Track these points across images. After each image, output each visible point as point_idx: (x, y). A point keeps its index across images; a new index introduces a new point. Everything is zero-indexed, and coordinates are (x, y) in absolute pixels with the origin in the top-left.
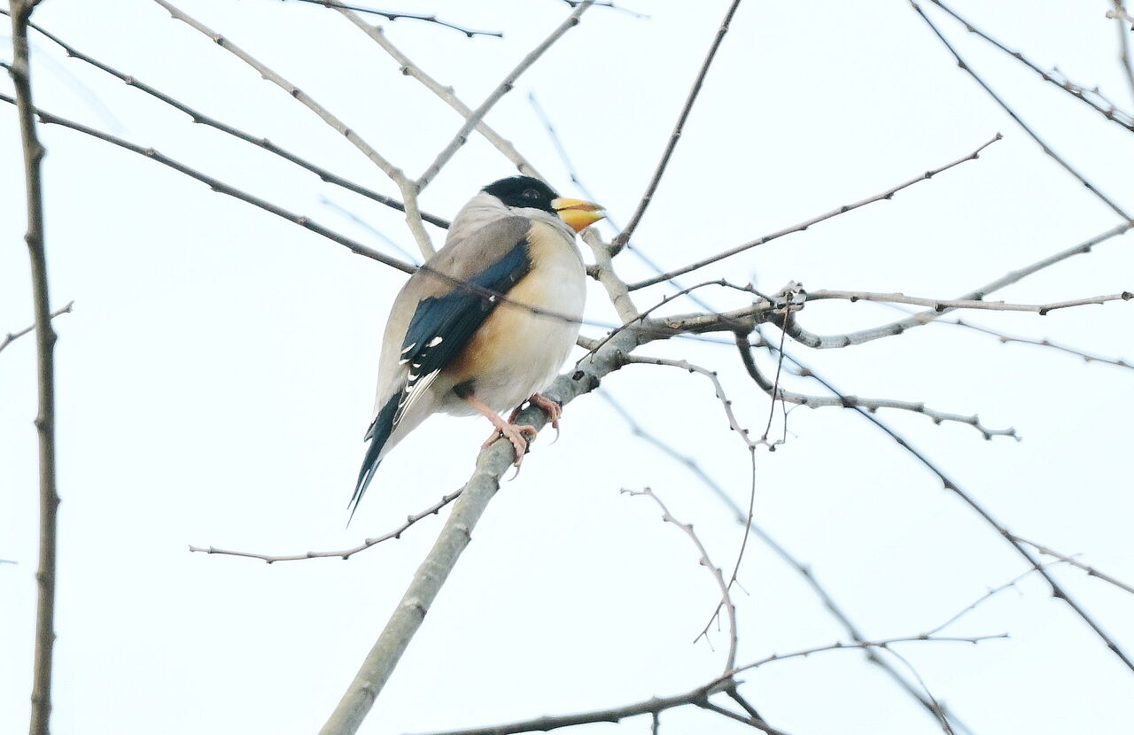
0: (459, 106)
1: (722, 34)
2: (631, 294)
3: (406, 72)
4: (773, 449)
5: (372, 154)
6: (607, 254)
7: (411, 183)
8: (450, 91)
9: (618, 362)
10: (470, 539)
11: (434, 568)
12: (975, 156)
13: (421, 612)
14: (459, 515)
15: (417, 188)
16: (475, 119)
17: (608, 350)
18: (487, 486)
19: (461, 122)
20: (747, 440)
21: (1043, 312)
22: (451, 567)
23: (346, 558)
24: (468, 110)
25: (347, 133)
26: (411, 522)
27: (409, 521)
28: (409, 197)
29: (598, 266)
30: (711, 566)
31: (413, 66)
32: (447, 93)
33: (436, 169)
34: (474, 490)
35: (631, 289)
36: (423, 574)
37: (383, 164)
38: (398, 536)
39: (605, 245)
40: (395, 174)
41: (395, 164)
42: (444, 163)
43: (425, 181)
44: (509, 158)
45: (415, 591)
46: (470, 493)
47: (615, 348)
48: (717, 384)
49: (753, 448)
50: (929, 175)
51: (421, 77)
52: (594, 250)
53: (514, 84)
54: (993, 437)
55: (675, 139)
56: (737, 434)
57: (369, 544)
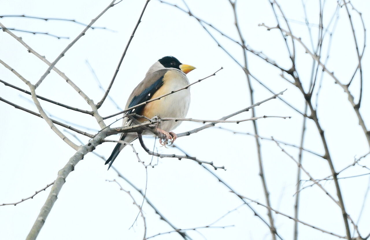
0: (47, 62)
1: (132, 37)
2: (104, 120)
3: (29, 52)
4: (153, 167)
5: (20, 77)
6: (96, 108)
7: (33, 85)
8: (44, 57)
9: (101, 142)
10: (57, 198)
11: (47, 208)
12: (214, 75)
13: (43, 222)
14: (54, 190)
15: (35, 87)
16: (52, 66)
17: (98, 138)
18: (62, 181)
19: (48, 67)
20: (144, 165)
21: (238, 123)
22: (52, 207)
23: (15, 205)
24: (50, 63)
25: (12, 70)
26: (37, 193)
27: (36, 193)
28: (33, 90)
29: (93, 112)
30: (137, 205)
31: (32, 49)
32: (43, 58)
33: (41, 81)
34: (58, 183)
35: (104, 119)
36: (43, 209)
37: (24, 80)
38: (32, 198)
39: (95, 105)
40: (28, 83)
41: (28, 80)
42: (43, 79)
43: (37, 85)
44: (64, 78)
45: (41, 215)
46: (57, 183)
47: (100, 137)
48: (133, 148)
49: (146, 167)
50: (200, 81)
51: (35, 53)
52: (92, 107)
53: (64, 54)
54: (218, 169)
55: (117, 71)
56: (141, 163)
57: (23, 201)
